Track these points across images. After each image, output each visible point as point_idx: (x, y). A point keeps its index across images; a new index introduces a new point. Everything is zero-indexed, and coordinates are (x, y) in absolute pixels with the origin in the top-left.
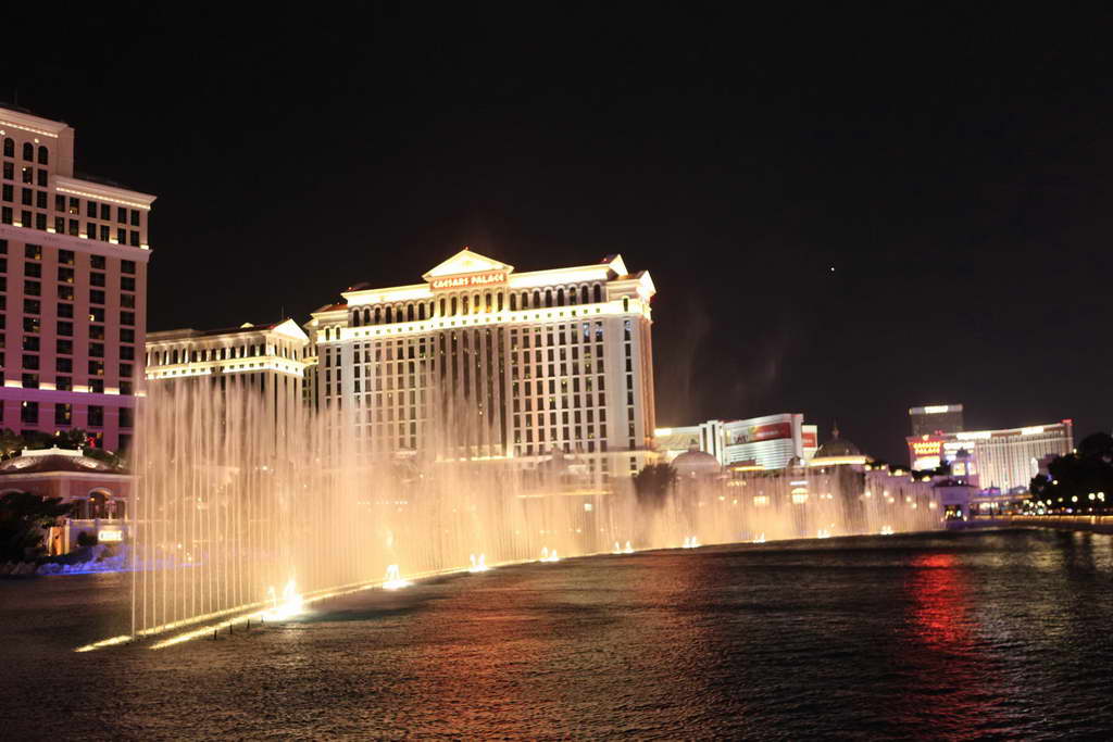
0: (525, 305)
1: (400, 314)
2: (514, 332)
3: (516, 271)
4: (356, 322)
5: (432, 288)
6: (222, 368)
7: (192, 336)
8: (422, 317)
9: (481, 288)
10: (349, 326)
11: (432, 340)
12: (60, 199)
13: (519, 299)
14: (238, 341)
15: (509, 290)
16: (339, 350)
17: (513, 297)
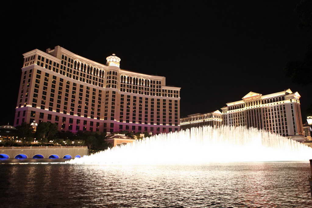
0: (265, 103)
1: (238, 107)
2: (263, 109)
3: (262, 95)
4: (229, 110)
5: (244, 101)
6: (205, 120)
7: (200, 115)
8: (243, 107)
9: (255, 100)
10: (228, 110)
11: (245, 112)
12: (163, 90)
13: (264, 101)
14: (208, 115)
15: (261, 99)
16: (226, 115)
17: (263, 101)
